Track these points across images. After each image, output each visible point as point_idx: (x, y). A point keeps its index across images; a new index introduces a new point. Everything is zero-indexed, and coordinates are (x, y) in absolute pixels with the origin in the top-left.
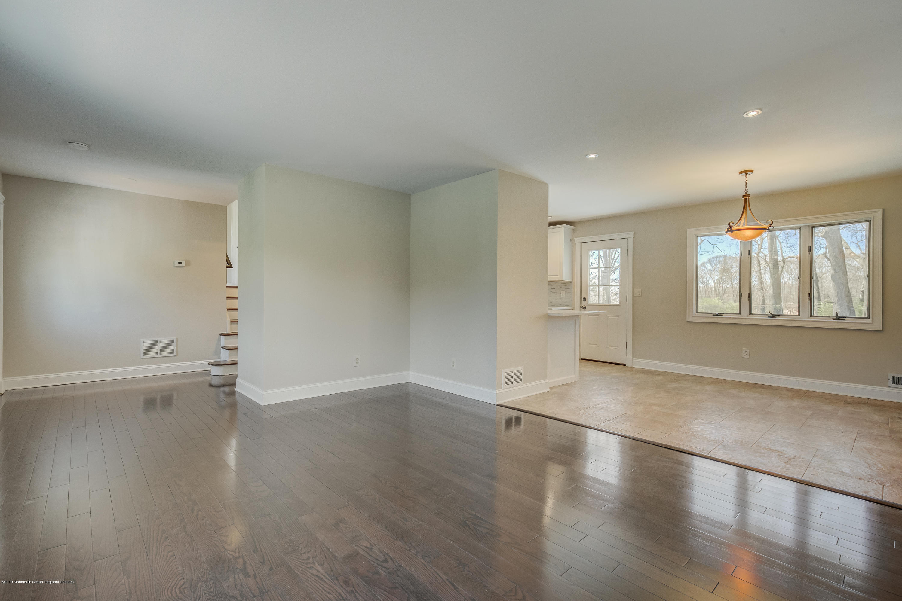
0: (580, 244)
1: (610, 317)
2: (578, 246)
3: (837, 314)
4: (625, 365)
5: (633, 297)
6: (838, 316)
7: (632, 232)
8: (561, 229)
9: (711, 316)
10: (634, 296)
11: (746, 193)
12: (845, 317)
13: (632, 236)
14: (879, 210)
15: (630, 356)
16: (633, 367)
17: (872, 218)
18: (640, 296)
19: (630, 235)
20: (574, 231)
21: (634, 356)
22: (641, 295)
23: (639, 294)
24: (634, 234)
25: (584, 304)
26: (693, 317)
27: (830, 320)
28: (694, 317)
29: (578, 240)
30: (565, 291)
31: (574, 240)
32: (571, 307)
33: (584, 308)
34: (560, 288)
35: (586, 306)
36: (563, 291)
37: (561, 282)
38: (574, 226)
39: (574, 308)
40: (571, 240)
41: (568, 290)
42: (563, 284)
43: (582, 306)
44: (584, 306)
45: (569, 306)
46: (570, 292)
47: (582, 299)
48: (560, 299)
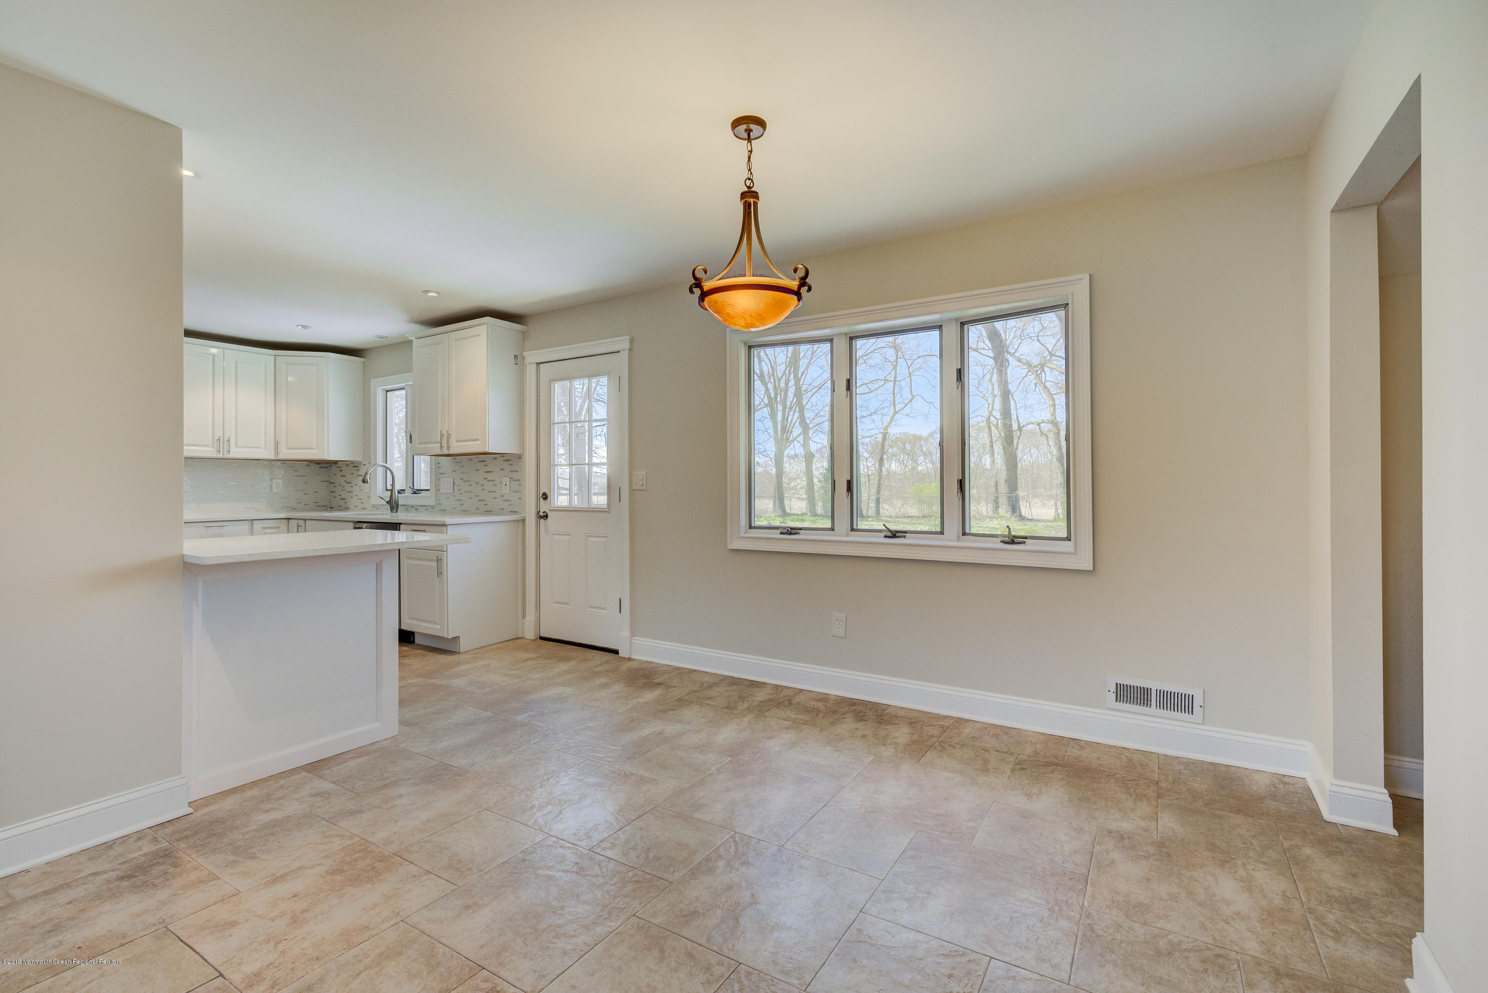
0: (535, 367)
1: (591, 539)
2: (531, 371)
3: (1009, 529)
4: (616, 652)
5: (632, 490)
6: (1012, 534)
7: (624, 338)
8: (484, 327)
9: (776, 534)
10: (635, 488)
11: (749, 187)
12: (1026, 538)
13: (627, 345)
14: (1081, 276)
15: (626, 633)
16: (633, 657)
17: (1070, 296)
18: (644, 488)
19: (622, 343)
20: (524, 336)
21: (633, 633)
22: (645, 484)
23: (641, 483)
24: (632, 341)
25: (544, 507)
26: (739, 537)
27: (996, 544)
28: (742, 537)
29: (532, 357)
30: (509, 478)
31: (523, 358)
32: (521, 514)
33: (544, 516)
34: (501, 469)
35: (547, 513)
36: (507, 476)
37: (501, 456)
38: (523, 325)
39: (525, 517)
40: (516, 356)
41: (515, 476)
42: (507, 460)
43: (539, 511)
44: (544, 512)
45: (517, 512)
46: (519, 480)
47: (541, 496)
48: (501, 496)
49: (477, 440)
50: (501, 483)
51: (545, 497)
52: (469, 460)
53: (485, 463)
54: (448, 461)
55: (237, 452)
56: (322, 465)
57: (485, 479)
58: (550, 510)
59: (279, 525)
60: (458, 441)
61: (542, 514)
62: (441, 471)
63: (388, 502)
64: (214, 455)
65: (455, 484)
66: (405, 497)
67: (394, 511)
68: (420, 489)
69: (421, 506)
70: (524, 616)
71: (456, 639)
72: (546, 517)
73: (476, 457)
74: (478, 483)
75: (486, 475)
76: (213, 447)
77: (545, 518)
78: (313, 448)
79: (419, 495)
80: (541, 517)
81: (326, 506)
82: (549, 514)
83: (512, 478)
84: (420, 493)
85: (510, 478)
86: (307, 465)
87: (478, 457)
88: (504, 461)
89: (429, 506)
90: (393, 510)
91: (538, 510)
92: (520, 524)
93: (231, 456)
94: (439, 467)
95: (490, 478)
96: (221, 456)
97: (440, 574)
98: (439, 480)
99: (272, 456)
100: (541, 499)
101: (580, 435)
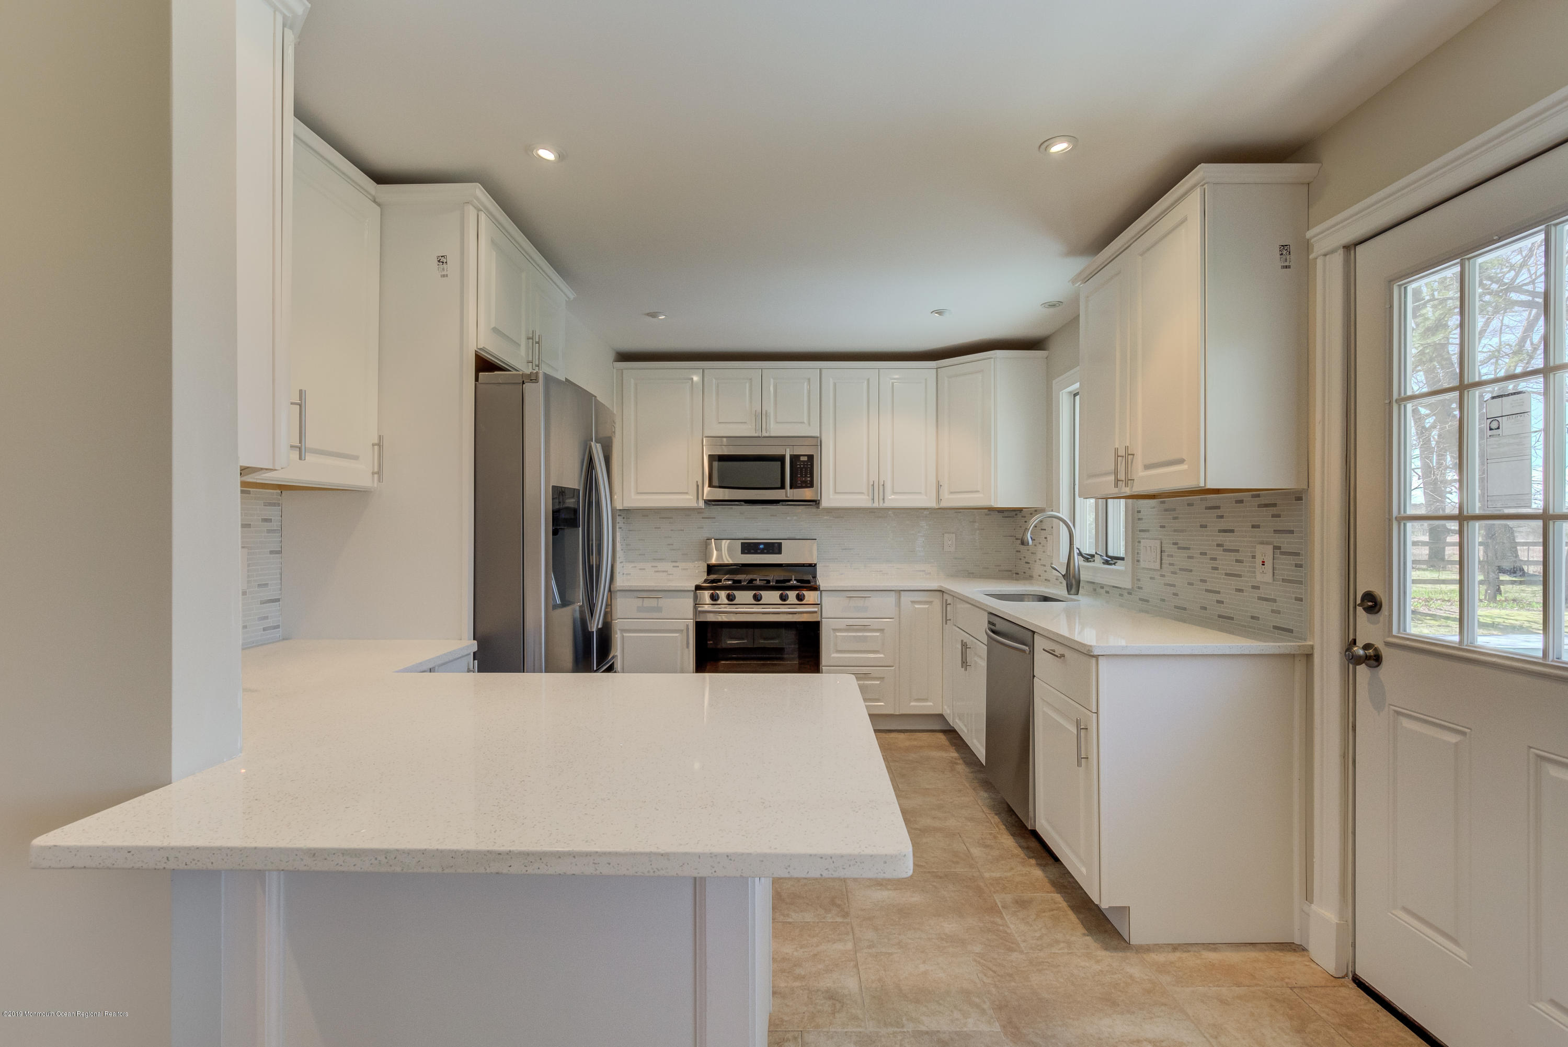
0: (1341, 258)
2: (1327, 272)
8: (1194, 196)
20: (1310, 191)
25: (1369, 632)
30: (1271, 547)
31: (1307, 246)
32: (1301, 639)
33: (1367, 658)
34: (1253, 527)
35: (1376, 649)
36: (1267, 543)
37: (1253, 496)
38: (1311, 162)
39: (1312, 647)
40: (1284, 248)
41: (1286, 542)
42: (1266, 506)
43: (1354, 642)
44: (1367, 647)
45: (1291, 631)
46: (1297, 554)
47: (1359, 601)
48: (1254, 587)
49: (1181, 461)
50: (1254, 557)
51: (1372, 604)
52: (1189, 505)
53: (1219, 512)
54: (1154, 508)
55: (893, 500)
56: (1006, 514)
57: (1218, 545)
58: (1388, 644)
59: (931, 600)
60: (1147, 467)
61: (1361, 652)
62: (1142, 526)
63: (1064, 576)
64: (869, 504)
65: (1164, 551)
66: (1093, 567)
67: (1073, 591)
68: (1116, 555)
69: (1113, 587)
70: (1308, 896)
71: (1124, 911)
72: (1374, 659)
73: (1202, 500)
74: (1205, 554)
75: (1221, 538)
76: (868, 495)
77: (1373, 662)
78: (978, 491)
79: (1113, 567)
80: (1357, 660)
81: (1011, 571)
82: (1385, 652)
83: (1279, 548)
84: (1114, 564)
85: (1276, 548)
86: (986, 515)
87: (1206, 499)
88: (1259, 506)
89: (1125, 589)
90: (1071, 589)
91: (1351, 637)
92: (1300, 667)
93: (887, 504)
94: (1139, 519)
95: (1228, 545)
96: (876, 505)
97: (1081, 759)
98: (1139, 542)
99: (933, 504)
100: (1360, 610)
101: (1504, 422)
